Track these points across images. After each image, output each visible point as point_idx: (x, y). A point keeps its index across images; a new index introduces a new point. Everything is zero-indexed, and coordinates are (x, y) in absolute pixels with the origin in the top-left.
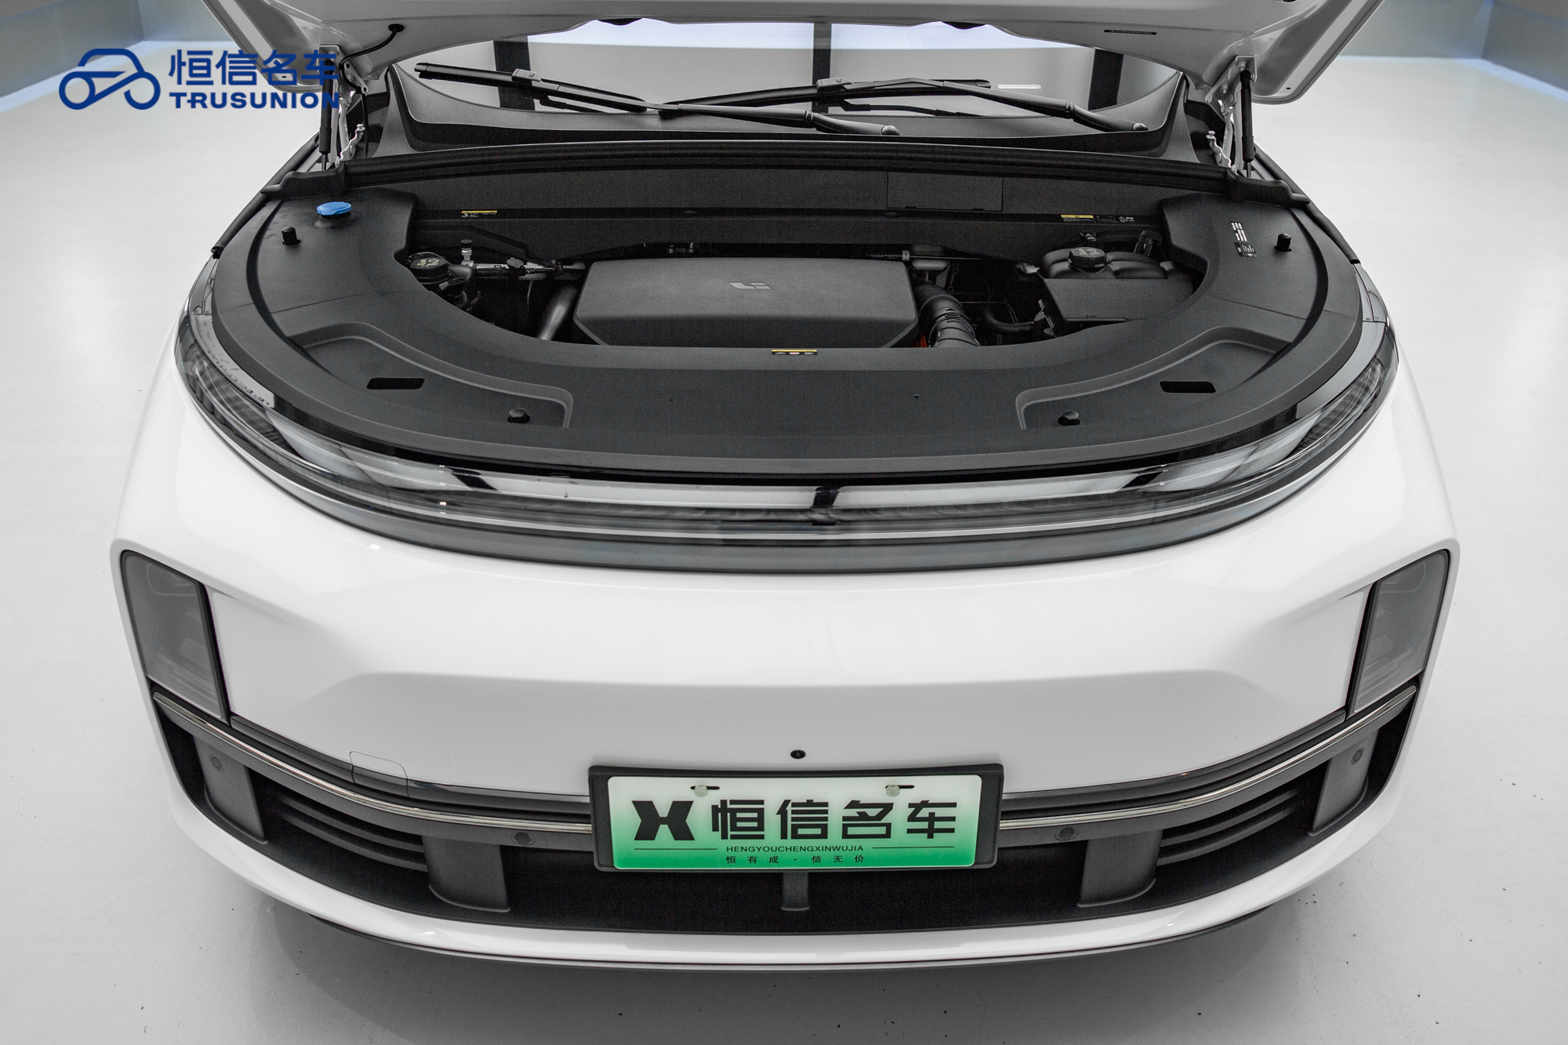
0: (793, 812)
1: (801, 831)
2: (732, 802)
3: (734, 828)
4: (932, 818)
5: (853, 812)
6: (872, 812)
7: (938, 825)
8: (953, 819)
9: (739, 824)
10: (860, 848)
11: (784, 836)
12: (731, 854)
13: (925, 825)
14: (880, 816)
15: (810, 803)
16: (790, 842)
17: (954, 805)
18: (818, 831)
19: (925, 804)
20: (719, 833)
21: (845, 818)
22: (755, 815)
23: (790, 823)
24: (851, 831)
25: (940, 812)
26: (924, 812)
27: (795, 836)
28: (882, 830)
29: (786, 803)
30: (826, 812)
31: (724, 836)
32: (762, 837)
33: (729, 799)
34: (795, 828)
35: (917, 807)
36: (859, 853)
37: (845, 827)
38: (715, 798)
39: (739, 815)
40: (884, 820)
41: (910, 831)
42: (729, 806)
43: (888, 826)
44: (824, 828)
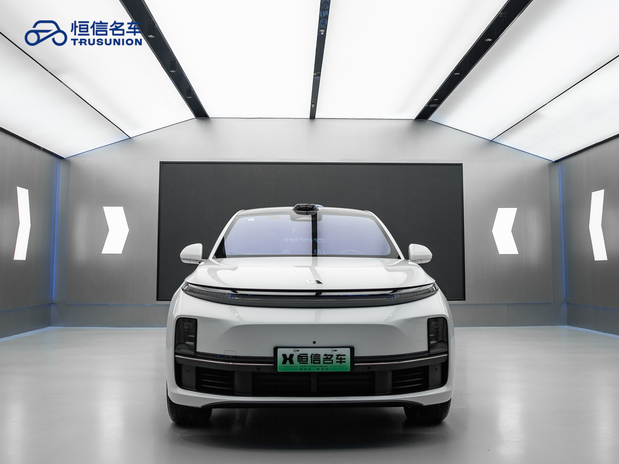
0: (314, 357)
1: (315, 362)
2: (302, 354)
3: (302, 361)
4: (341, 359)
5: (325, 357)
6: (329, 357)
7: (342, 360)
8: (345, 359)
9: (303, 360)
10: (327, 366)
11: (312, 363)
12: (301, 368)
13: (339, 360)
14: (331, 358)
15: (317, 354)
16: (313, 365)
17: (345, 355)
18: (318, 362)
19: (339, 355)
20: (299, 362)
21: (324, 359)
22: (306, 358)
23: (313, 360)
24: (325, 362)
25: (343, 357)
26: (339, 357)
27: (314, 363)
28: (331, 362)
29: (312, 354)
30: (320, 357)
31: (300, 363)
32: (307, 363)
33: (301, 354)
34: (314, 361)
35: (338, 355)
36: (327, 367)
37: (324, 361)
38: (298, 353)
39: (303, 358)
40: (331, 359)
41: (337, 362)
42: (301, 355)
43: (332, 360)
44: (320, 361)
